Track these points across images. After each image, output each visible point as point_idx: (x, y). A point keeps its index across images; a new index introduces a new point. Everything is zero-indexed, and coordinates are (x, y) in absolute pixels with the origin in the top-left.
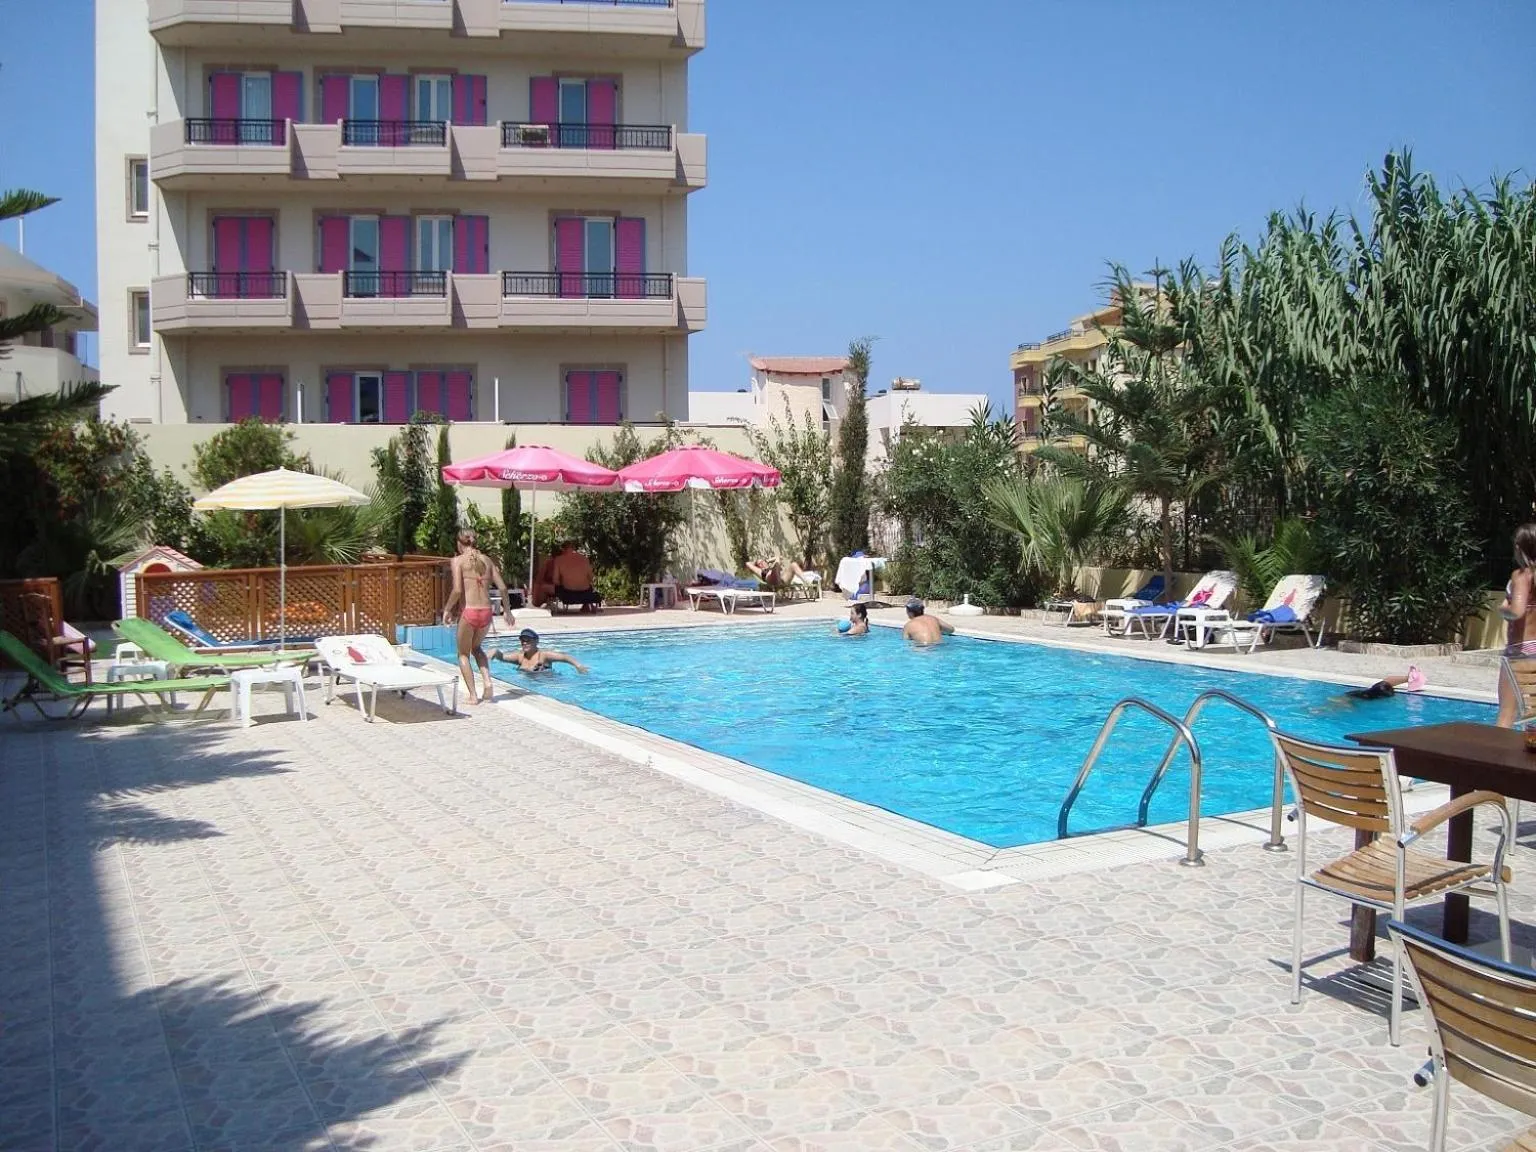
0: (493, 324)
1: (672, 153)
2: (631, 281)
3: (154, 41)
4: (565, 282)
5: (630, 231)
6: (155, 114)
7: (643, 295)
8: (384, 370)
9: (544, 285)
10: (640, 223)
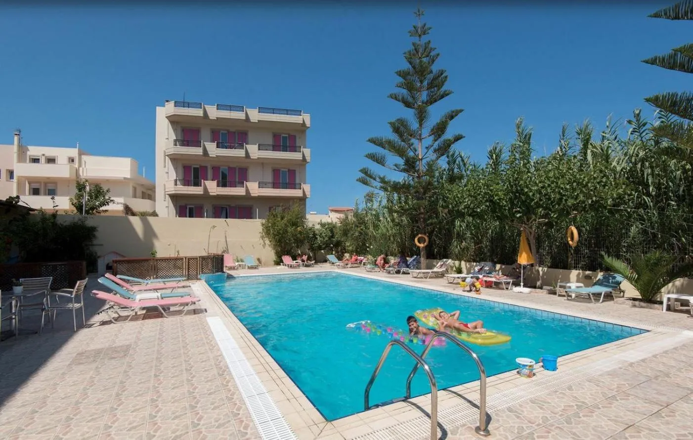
0: (256, 195)
1: (302, 153)
2: (292, 185)
3: (167, 120)
4: (275, 185)
5: (292, 173)
6: (168, 139)
7: (295, 189)
8: (229, 206)
9: (271, 185)
10: (294, 171)
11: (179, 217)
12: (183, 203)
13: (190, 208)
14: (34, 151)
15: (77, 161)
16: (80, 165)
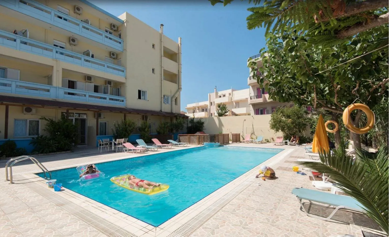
11: (256, 115)
12: (257, 108)
13: (261, 110)
14: (220, 93)
15: (231, 94)
16: (232, 96)
